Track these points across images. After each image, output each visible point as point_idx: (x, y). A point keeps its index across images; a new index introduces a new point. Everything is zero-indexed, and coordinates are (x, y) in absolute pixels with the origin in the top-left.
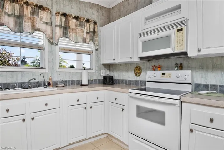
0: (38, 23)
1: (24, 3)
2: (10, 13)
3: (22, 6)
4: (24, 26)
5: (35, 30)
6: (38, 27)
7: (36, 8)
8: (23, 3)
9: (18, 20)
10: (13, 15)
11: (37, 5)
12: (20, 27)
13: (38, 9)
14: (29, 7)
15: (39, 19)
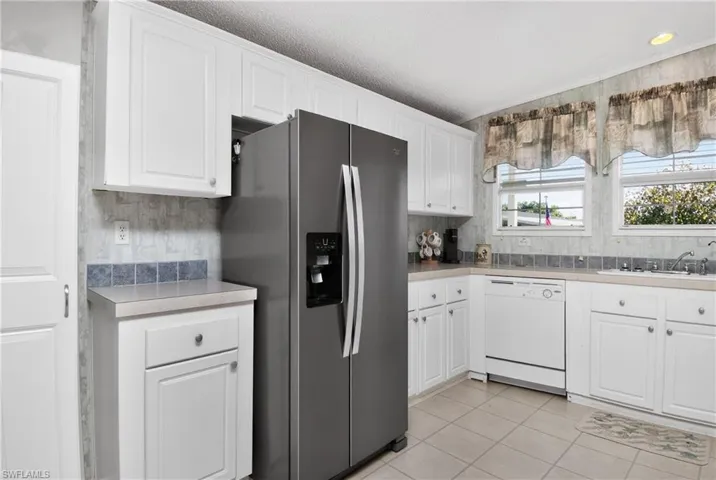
0: (705, 122)
1: (673, 90)
2: (643, 124)
3: (669, 97)
4: (673, 139)
5: (701, 140)
6: (705, 132)
7: (699, 89)
8: (669, 92)
9: (662, 130)
10: (651, 125)
11: (702, 82)
12: (667, 142)
13: (706, 89)
14: (683, 94)
15: (708, 111)
